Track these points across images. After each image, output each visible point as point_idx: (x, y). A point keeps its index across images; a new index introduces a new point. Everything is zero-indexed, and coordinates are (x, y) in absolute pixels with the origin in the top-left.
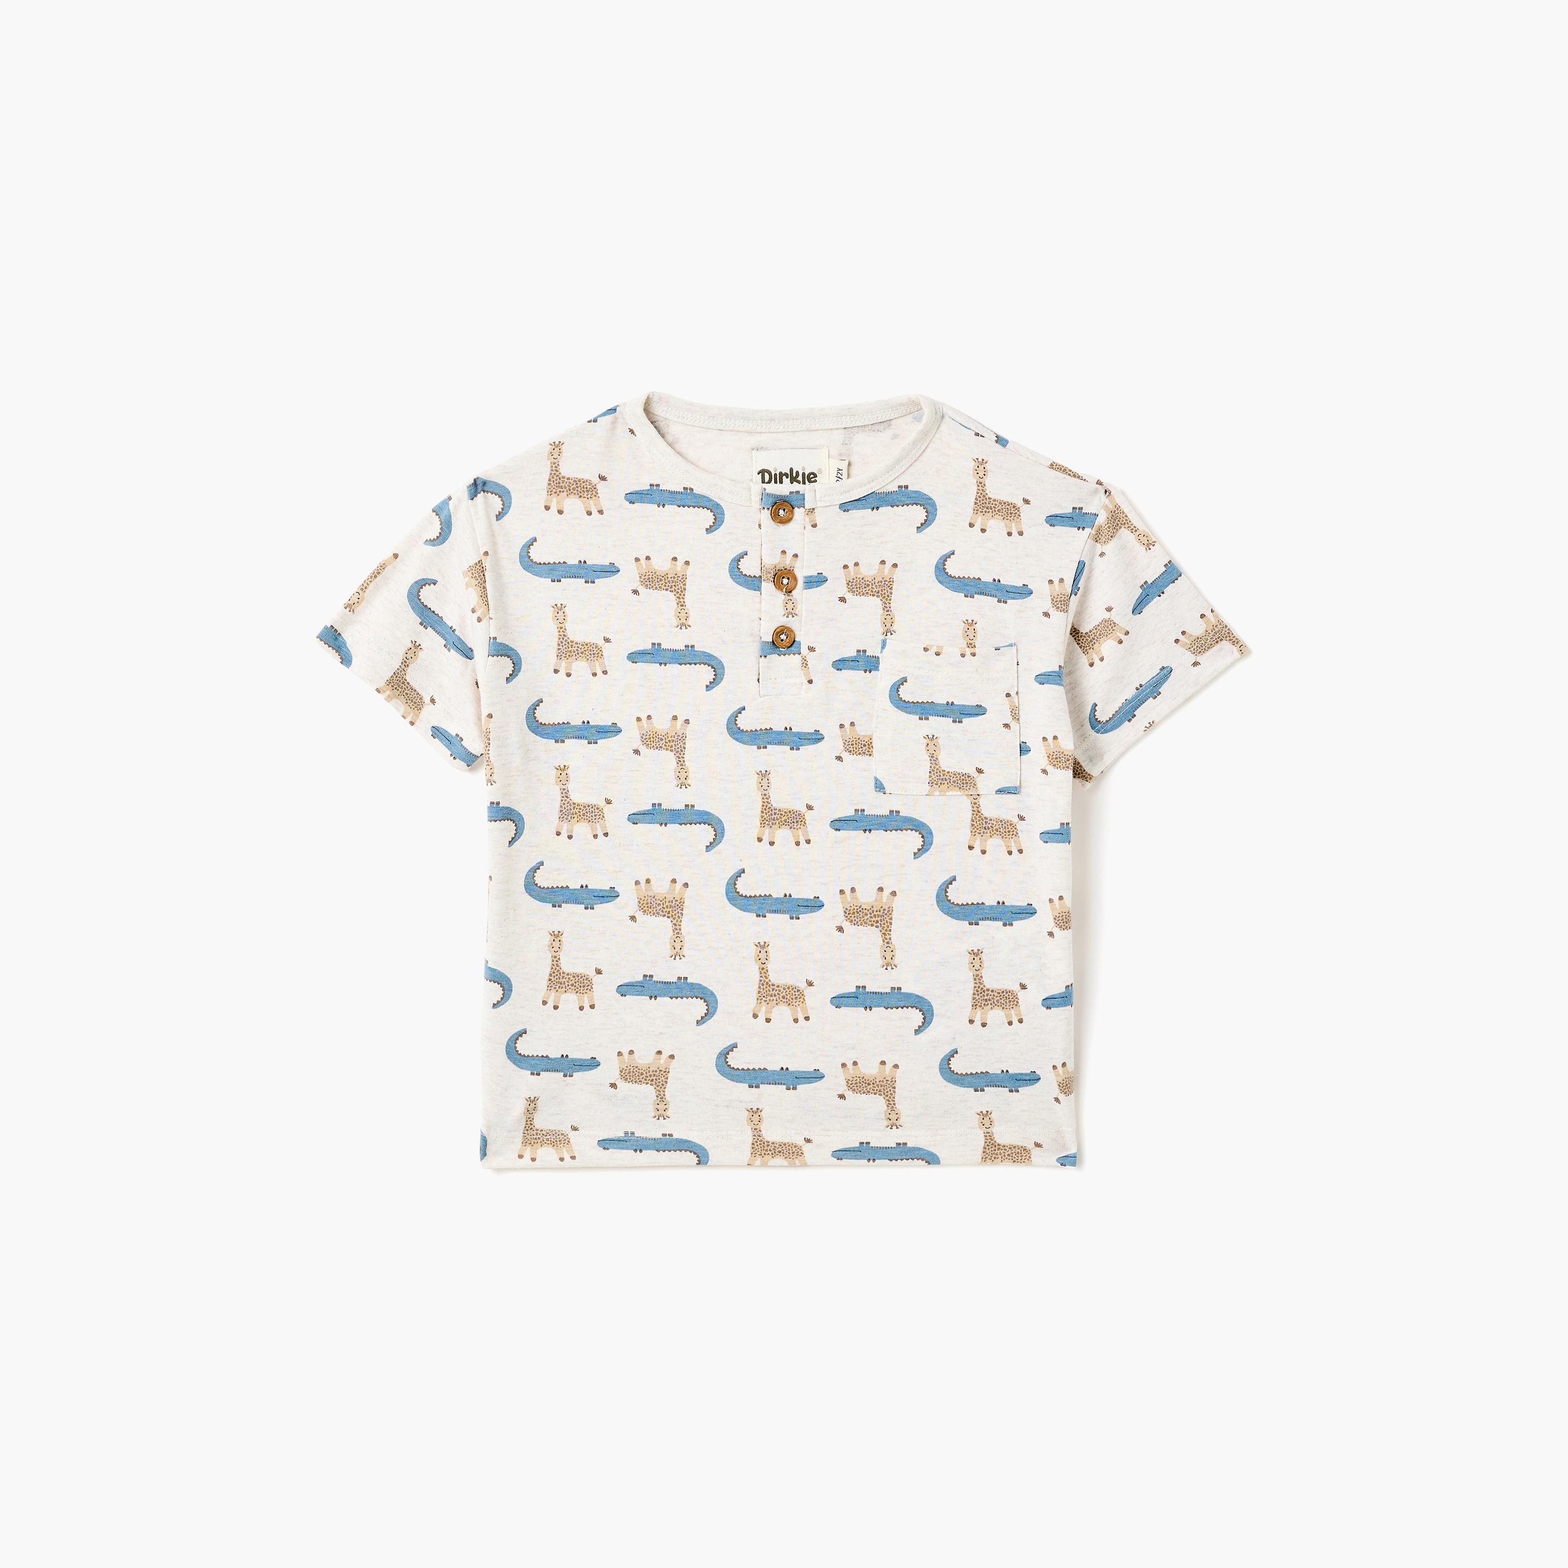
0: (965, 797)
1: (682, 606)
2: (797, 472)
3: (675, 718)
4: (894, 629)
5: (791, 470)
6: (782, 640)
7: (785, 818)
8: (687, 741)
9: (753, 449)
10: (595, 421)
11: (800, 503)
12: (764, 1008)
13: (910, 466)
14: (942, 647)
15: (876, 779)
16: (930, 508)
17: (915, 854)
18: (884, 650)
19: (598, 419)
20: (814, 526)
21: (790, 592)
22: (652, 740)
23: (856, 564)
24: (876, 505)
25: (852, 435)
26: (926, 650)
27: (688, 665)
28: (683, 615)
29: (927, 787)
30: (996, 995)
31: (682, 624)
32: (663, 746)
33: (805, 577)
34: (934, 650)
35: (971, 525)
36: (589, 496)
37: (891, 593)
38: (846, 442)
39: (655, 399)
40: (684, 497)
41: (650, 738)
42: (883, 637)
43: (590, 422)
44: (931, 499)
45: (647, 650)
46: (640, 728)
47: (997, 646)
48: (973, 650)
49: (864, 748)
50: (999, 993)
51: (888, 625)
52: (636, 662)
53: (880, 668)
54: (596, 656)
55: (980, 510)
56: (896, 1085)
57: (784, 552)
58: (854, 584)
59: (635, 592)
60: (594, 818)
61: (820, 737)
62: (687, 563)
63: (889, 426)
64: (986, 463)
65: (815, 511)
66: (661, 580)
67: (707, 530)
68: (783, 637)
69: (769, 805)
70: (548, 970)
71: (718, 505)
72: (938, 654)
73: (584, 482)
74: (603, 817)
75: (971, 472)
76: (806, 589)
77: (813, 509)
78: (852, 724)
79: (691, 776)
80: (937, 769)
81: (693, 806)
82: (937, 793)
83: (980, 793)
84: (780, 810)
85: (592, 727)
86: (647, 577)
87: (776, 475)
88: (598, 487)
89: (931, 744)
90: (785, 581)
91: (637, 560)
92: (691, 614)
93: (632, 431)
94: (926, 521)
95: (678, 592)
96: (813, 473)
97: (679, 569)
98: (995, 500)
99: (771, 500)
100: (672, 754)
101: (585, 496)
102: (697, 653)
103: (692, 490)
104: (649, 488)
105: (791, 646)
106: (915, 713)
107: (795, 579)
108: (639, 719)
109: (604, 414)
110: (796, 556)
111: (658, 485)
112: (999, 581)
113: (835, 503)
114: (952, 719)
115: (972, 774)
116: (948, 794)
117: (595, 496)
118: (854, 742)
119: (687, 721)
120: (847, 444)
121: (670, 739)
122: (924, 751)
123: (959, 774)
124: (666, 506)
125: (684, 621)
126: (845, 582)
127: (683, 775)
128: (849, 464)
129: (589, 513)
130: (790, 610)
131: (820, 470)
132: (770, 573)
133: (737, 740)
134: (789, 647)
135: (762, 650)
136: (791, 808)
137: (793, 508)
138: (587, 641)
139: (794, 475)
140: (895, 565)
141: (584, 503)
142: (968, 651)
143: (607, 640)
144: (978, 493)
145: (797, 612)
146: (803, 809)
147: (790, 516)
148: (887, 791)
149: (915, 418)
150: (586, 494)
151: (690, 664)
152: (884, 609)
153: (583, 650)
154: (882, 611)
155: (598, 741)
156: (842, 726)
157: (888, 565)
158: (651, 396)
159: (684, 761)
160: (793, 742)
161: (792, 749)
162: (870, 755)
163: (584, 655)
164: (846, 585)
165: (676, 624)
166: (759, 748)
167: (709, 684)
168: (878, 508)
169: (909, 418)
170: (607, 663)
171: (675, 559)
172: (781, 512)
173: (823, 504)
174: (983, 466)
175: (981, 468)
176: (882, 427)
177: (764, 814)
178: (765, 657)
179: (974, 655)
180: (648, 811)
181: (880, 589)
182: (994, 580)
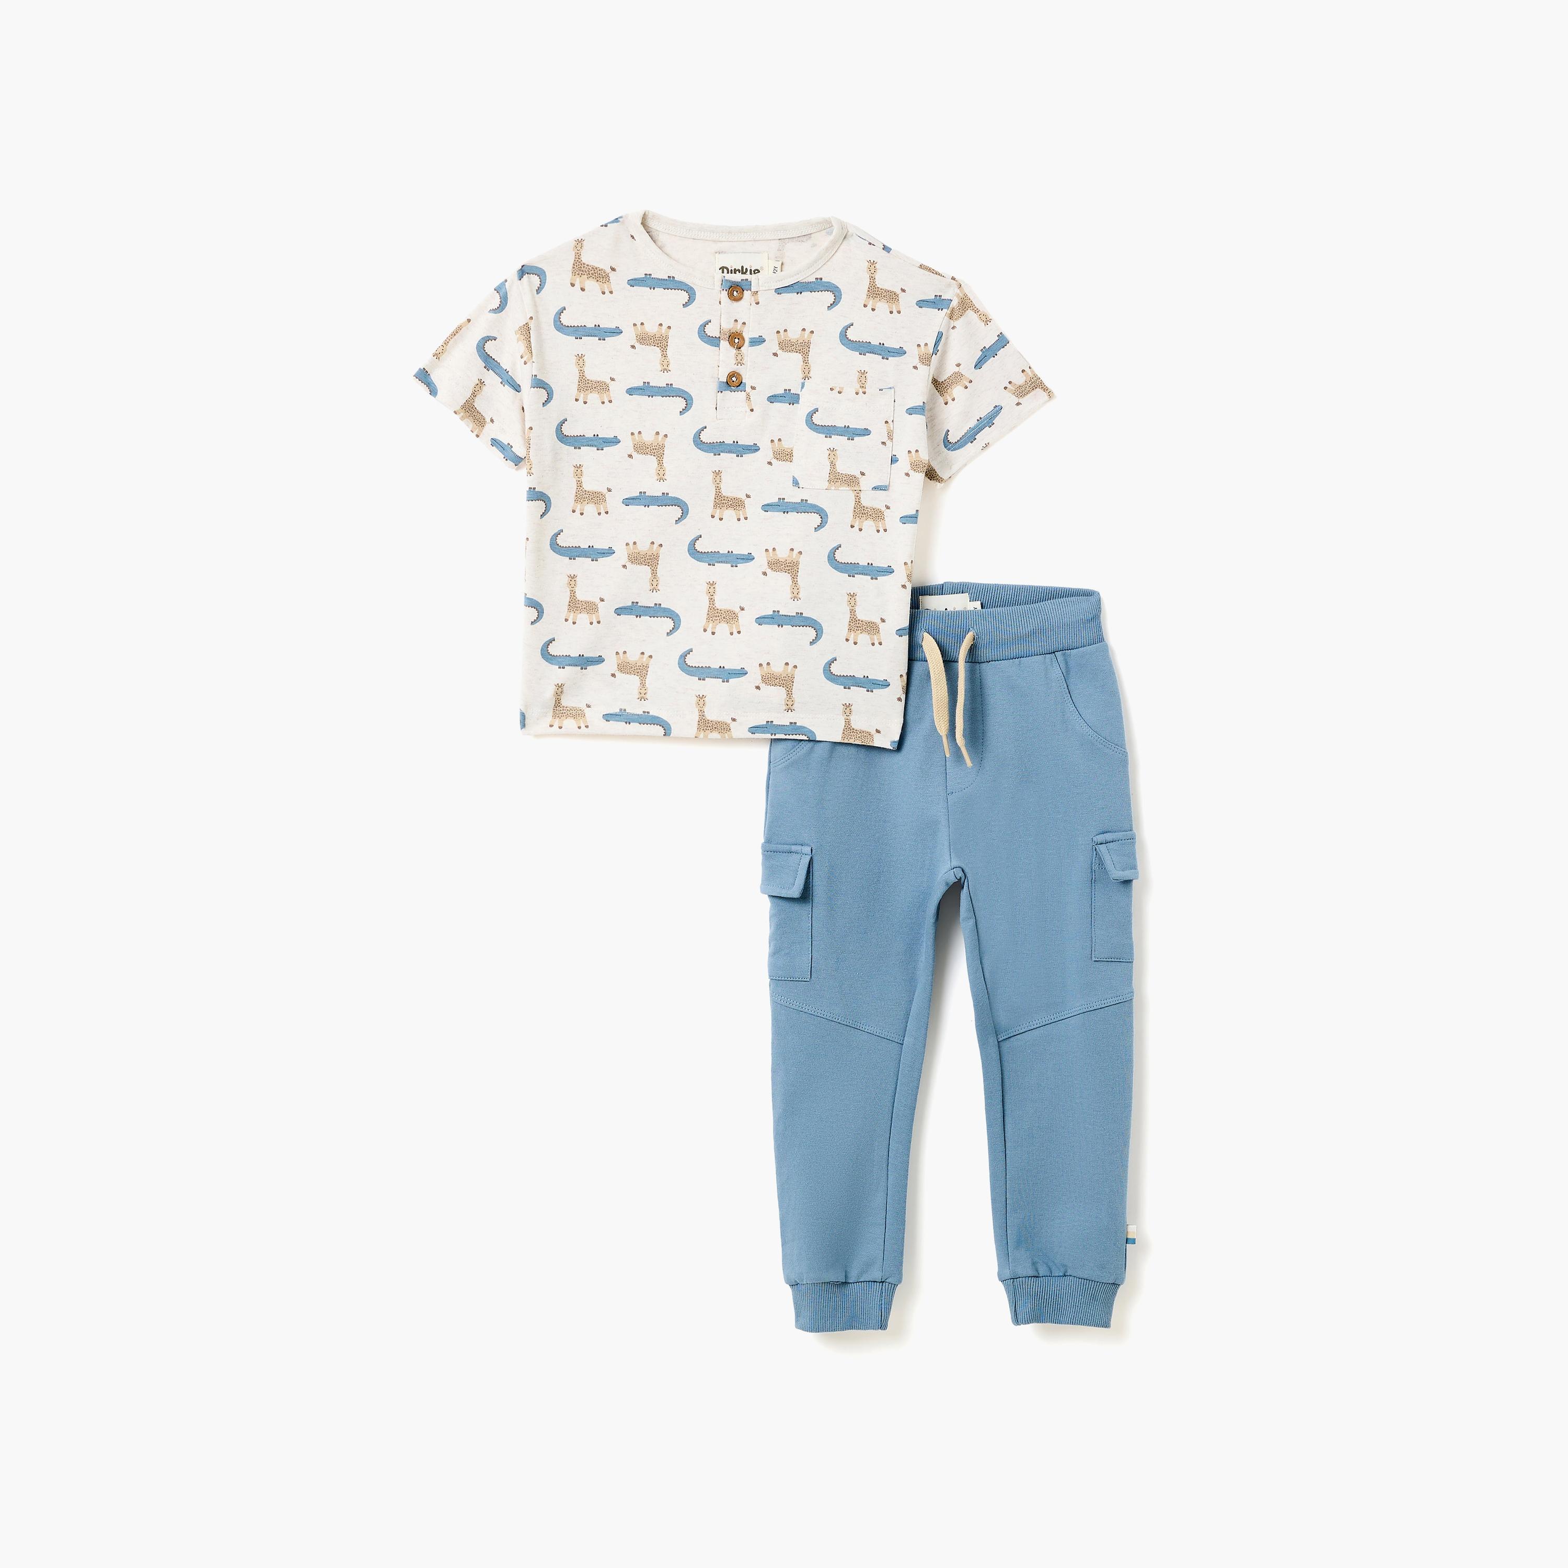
0: (851, 492)
1: (665, 357)
2: (746, 269)
3: (658, 433)
4: (810, 375)
5: (742, 267)
6: (733, 381)
7: (731, 502)
8: (665, 449)
9: (716, 253)
10: (606, 226)
11: (747, 287)
12: (711, 625)
13: (824, 264)
14: (843, 388)
15: (794, 478)
16: (837, 294)
17: (815, 528)
18: (803, 390)
19: (608, 225)
20: (757, 303)
21: (740, 348)
22: (641, 448)
23: (785, 331)
24: (800, 291)
25: (784, 244)
26: (832, 389)
27: (668, 397)
28: (665, 362)
29: (827, 483)
30: (864, 624)
31: (665, 369)
32: (649, 453)
33: (751, 338)
34: (838, 390)
35: (865, 306)
36: (604, 281)
37: (809, 351)
38: (780, 249)
39: (650, 216)
40: (668, 282)
41: (640, 447)
42: (803, 381)
43: (602, 226)
44: (838, 287)
45: (640, 387)
46: (634, 440)
47: (880, 388)
48: (864, 390)
49: (787, 457)
50: (866, 623)
51: (807, 373)
52: (632, 395)
53: (800, 402)
54: (605, 390)
55: (871, 296)
56: (795, 680)
57: (736, 321)
58: (784, 344)
59: (633, 347)
60: (599, 501)
61: (757, 448)
62: (669, 327)
63: (810, 238)
64: (876, 263)
65: (758, 293)
66: (651, 339)
67: (683, 305)
68: (734, 379)
69: (720, 494)
70: (568, 599)
71: (691, 288)
72: (840, 393)
73: (600, 270)
74: (605, 500)
75: (866, 269)
76: (750, 346)
77: (757, 292)
78: (780, 440)
79: (667, 473)
80: (835, 472)
81: (668, 494)
82: (833, 488)
83: (862, 489)
84: (727, 498)
85: (600, 438)
86: (641, 337)
87: (731, 270)
88: (610, 275)
89: (832, 454)
90: (737, 341)
91: (635, 325)
92: (671, 362)
93: (632, 237)
94: (834, 302)
95: (662, 348)
96: (757, 270)
97: (663, 332)
98: (881, 289)
99: (729, 284)
100: (655, 458)
101: (601, 280)
102: (674, 389)
103: (674, 277)
104: (644, 276)
105: (739, 385)
106: (823, 433)
107: (744, 339)
108: (632, 434)
109: (613, 222)
110: (744, 323)
111: (650, 275)
112: (883, 344)
113: (772, 288)
114: (847, 437)
115: (857, 476)
116: (840, 489)
117: (608, 281)
118: (780, 453)
119: (666, 436)
120: (780, 250)
121: (653, 447)
122: (827, 459)
123: (848, 475)
124: (656, 289)
125: (666, 367)
126: (778, 343)
127: (661, 473)
128: (782, 264)
129: (604, 293)
130: (739, 360)
131: (762, 267)
132: (726, 334)
133: (700, 449)
134: (737, 386)
135: (720, 387)
136: (735, 496)
137: (743, 291)
138: (599, 380)
139: (744, 271)
140: (812, 332)
141: (600, 285)
142: (861, 391)
143: (612, 379)
144: (870, 284)
145: (744, 363)
146: (744, 497)
147: (741, 296)
148: (801, 486)
149: (828, 233)
150: (601, 279)
151: (669, 397)
152: (804, 362)
153: (595, 386)
154: (802, 363)
155: (604, 448)
156: (772, 441)
157: (807, 332)
158: (647, 213)
159: (663, 463)
160: (739, 451)
161: (738, 456)
162: (791, 461)
163: (596, 389)
164: (778, 345)
165: (660, 369)
166: (715, 455)
167: (682, 410)
168: (801, 293)
169: (824, 233)
170: (611, 395)
171: (661, 325)
172: (735, 293)
173: (764, 289)
174: (874, 266)
175: (873, 267)
176: (805, 238)
177: (717, 500)
178: (722, 392)
179: (864, 393)
180: (637, 497)
181: (801, 348)
182: (880, 344)
